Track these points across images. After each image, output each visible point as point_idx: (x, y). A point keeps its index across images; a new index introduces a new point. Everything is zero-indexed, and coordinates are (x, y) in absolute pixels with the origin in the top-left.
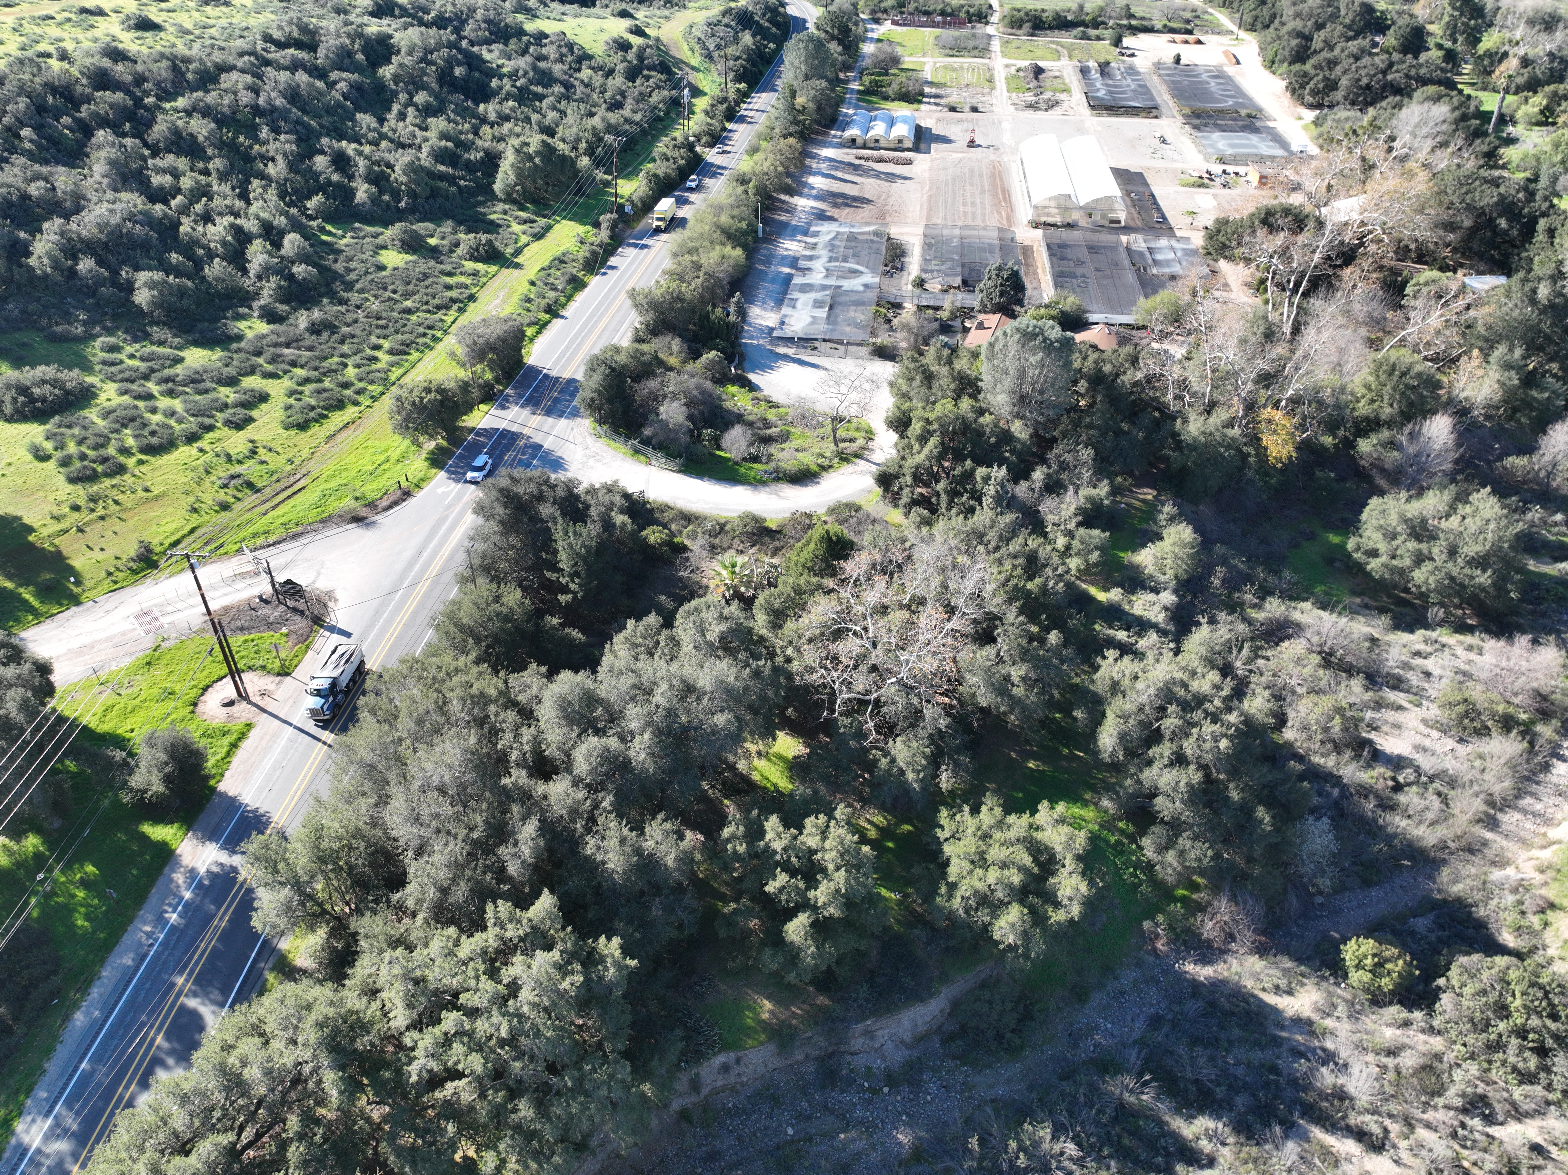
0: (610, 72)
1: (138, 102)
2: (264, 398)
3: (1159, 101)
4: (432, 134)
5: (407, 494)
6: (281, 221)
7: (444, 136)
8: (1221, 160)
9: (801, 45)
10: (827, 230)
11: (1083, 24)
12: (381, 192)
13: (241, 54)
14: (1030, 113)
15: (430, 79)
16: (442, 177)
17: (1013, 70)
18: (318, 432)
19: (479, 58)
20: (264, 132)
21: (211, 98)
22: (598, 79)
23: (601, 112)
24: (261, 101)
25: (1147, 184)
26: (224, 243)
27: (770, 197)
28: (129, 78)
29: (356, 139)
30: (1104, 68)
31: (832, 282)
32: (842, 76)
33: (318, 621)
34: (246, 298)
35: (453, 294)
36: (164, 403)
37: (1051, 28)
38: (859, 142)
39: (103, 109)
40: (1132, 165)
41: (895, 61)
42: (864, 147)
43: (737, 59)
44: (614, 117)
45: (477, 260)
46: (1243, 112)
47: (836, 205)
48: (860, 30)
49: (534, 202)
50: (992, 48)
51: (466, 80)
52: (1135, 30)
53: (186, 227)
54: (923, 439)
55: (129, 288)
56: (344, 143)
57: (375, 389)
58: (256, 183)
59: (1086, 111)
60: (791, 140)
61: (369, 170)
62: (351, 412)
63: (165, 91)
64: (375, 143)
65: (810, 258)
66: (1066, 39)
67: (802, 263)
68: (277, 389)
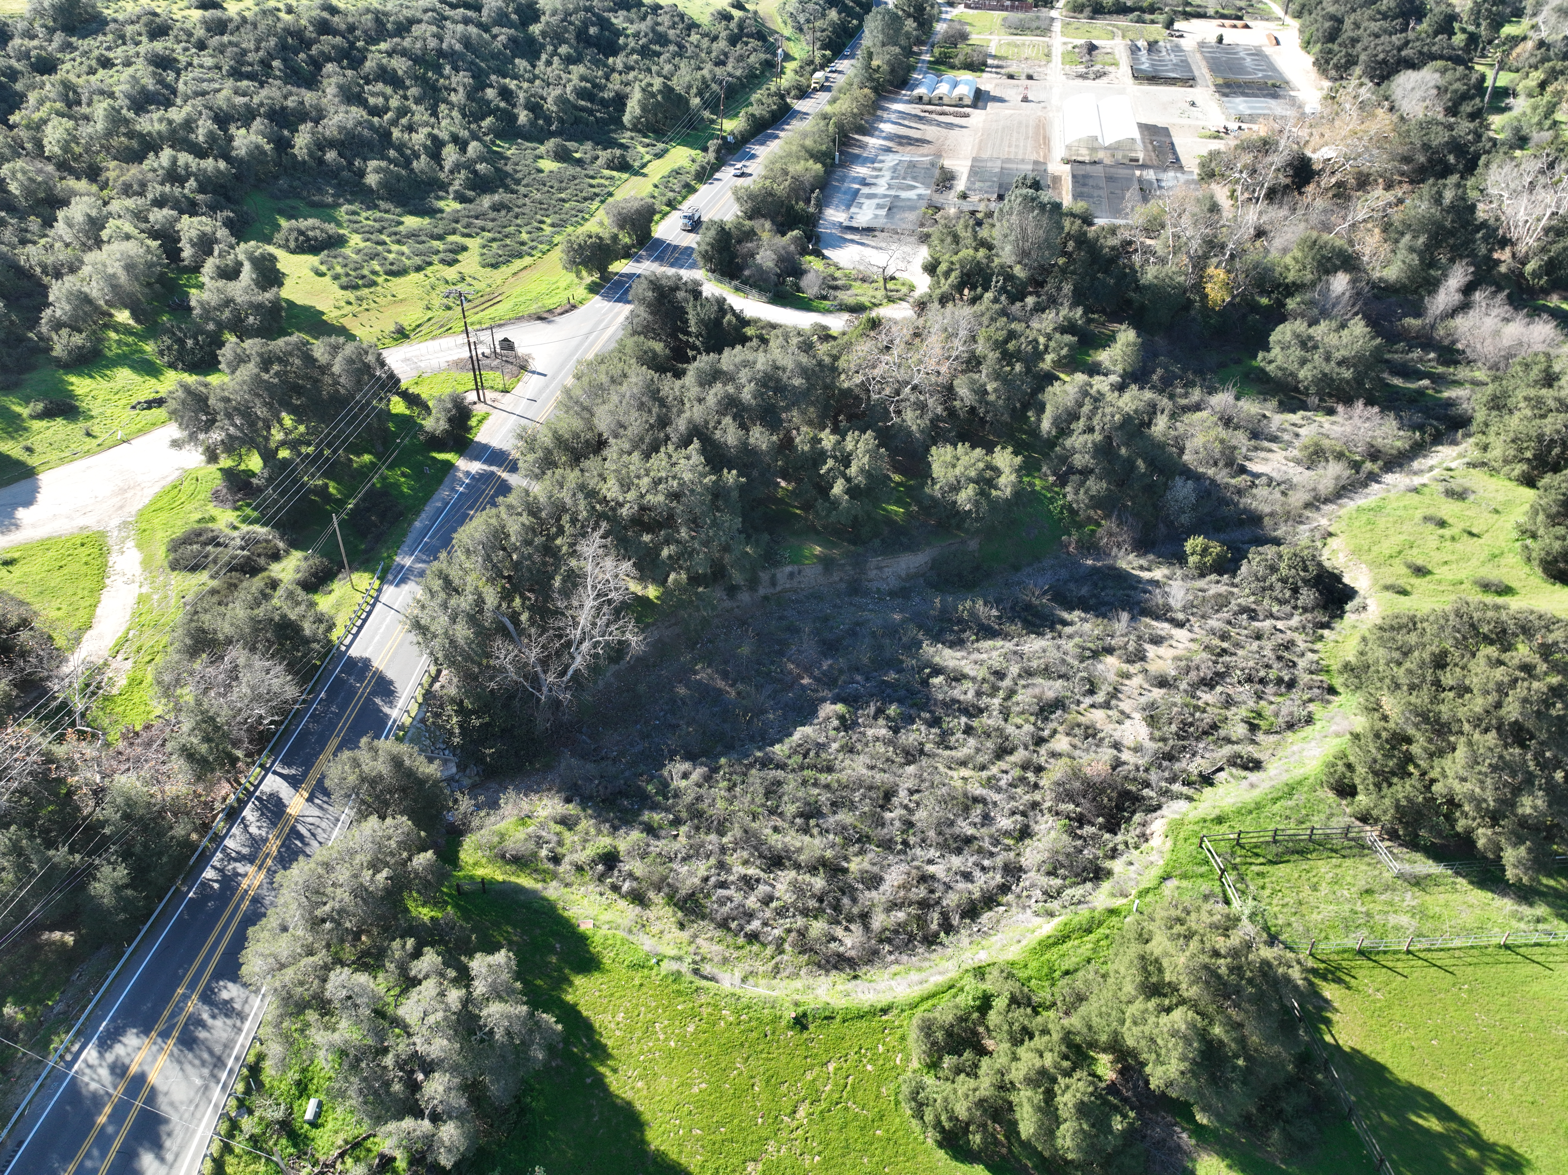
0: (715, 39)
1: (352, 45)
2: (465, 249)
3: (1197, 73)
4: (575, 77)
5: (574, 307)
6: (464, 134)
7: (583, 78)
8: (1240, 120)
9: (879, 17)
10: (891, 160)
11: (1142, 10)
12: (536, 118)
13: (426, 11)
14: (1080, 82)
15: (570, 36)
16: (583, 109)
17: (1070, 47)
18: (505, 271)
19: (608, 20)
20: (447, 70)
21: (407, 43)
22: (705, 43)
23: (709, 66)
24: (444, 46)
25: (1169, 136)
26: (425, 147)
27: (846, 136)
28: (343, 27)
29: (515, 77)
30: (1152, 46)
31: (892, 193)
32: (915, 49)
33: (523, 368)
34: (444, 186)
35: (597, 190)
36: (395, 247)
37: (1110, 13)
38: (925, 99)
39: (326, 49)
40: (1160, 121)
41: (964, 37)
42: (930, 103)
43: (823, 31)
44: (718, 71)
45: (612, 169)
46: (1270, 82)
47: (901, 144)
48: (935, 11)
49: (655, 132)
50: (1054, 29)
51: (598, 37)
52: (1187, 16)
53: (396, 133)
54: (947, 274)
55: (362, 174)
56: (507, 80)
57: (545, 247)
58: (443, 107)
59: (1129, 79)
60: (866, 91)
61: (528, 100)
62: (527, 260)
63: (371, 37)
64: (531, 81)
65: (877, 177)
66: (1123, 22)
67: (868, 181)
68: (474, 244)
